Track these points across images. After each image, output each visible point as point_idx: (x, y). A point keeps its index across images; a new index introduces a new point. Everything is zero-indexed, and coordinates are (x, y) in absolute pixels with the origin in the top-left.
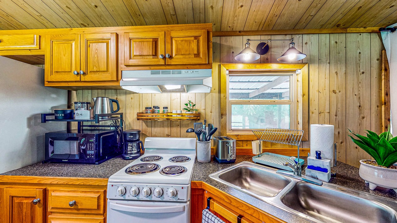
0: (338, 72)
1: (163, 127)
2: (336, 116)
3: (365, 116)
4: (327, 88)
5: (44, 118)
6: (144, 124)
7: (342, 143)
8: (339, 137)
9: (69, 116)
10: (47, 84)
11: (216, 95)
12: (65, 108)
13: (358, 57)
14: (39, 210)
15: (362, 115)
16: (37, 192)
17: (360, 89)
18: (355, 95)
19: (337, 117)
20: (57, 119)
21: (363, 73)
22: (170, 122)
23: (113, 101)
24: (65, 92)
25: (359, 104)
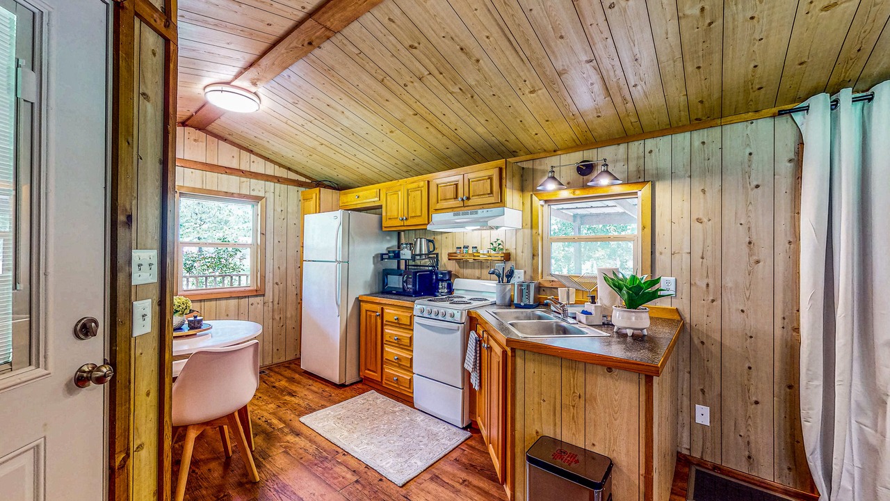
0: (706, 190)
1: (474, 268)
2: (703, 258)
3: (761, 257)
4: (686, 215)
5: (382, 256)
6: (457, 264)
7: (713, 301)
8: (708, 291)
9: (397, 256)
10: (384, 229)
11: (528, 231)
12: (396, 249)
13: (746, 160)
14: (379, 321)
15: (755, 258)
16: (378, 308)
17: (750, 214)
18: (741, 224)
19: (705, 260)
20: (389, 258)
21: (757, 186)
22: (481, 264)
23: (430, 241)
24: (396, 234)
25: (748, 240)
